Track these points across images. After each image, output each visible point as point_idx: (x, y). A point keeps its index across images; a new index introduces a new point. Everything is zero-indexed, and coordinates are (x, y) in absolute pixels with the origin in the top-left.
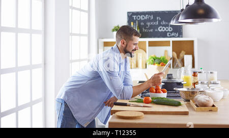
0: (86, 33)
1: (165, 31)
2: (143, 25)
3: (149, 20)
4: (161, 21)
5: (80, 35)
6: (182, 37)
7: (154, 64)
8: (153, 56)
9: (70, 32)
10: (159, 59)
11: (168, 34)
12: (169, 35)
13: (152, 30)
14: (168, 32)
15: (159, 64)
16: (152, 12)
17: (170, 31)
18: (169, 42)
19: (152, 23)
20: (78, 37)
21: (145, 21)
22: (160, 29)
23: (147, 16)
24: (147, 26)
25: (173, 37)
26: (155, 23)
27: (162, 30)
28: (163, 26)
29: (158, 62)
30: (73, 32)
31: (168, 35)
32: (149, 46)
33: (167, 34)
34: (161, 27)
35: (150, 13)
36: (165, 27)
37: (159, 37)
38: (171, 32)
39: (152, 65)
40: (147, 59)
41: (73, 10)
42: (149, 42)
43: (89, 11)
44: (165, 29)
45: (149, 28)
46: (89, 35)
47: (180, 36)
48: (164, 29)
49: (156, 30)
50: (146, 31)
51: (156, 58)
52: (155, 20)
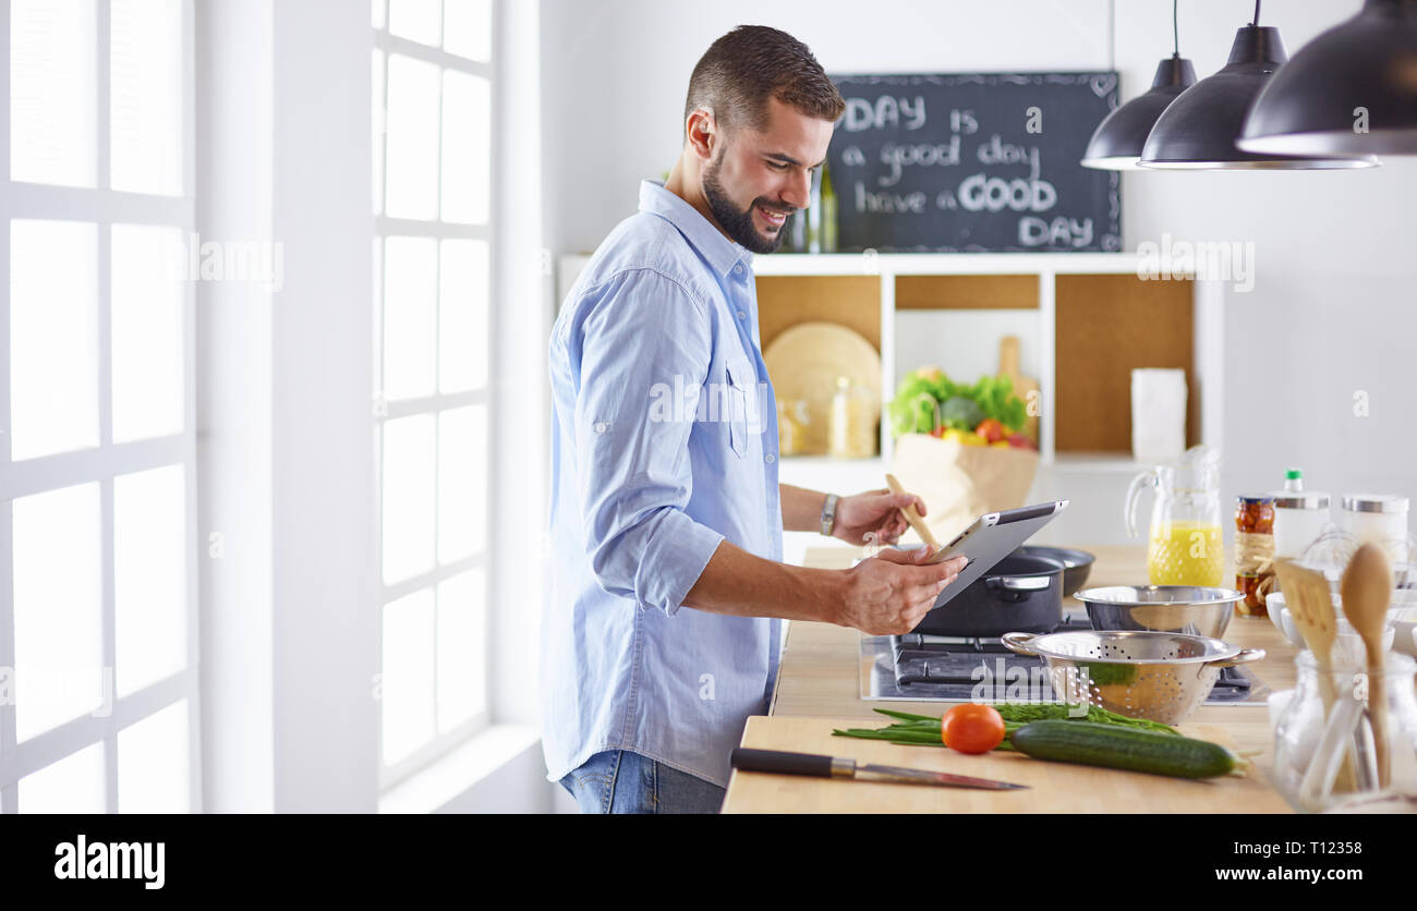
0: (480, 215)
1: (1007, 208)
2: (856, 167)
3: (898, 134)
4: (982, 138)
5: (439, 230)
6: (1118, 249)
7: (936, 430)
8: (925, 372)
9: (377, 209)
10: (969, 396)
11: (1025, 225)
12: (1035, 231)
13: (915, 202)
14: (1028, 212)
15: (973, 429)
16: (921, 77)
17: (1038, 205)
18: (1032, 280)
19: (917, 154)
20: (427, 243)
21: (872, 140)
22: (975, 192)
23: (884, 102)
24: (887, 170)
25: (1061, 246)
26: (936, 155)
27: (984, 201)
28: (993, 171)
29: (961, 416)
30: (390, 214)
31: (1025, 236)
32: (902, 304)
33: (1016, 230)
34: (978, 180)
35: (904, 86)
36: (1008, 181)
37: (962, 246)
38: (1048, 217)
39: (927, 441)
40: (887, 396)
41: (395, 59)
42: (902, 282)
43: (497, 71)
44: (1007, 194)
45: (902, 189)
46: (496, 232)
47: (1108, 240)
48: (996, 194)
49: (946, 201)
50: (875, 203)
51: (951, 390)
52: (936, 131)
